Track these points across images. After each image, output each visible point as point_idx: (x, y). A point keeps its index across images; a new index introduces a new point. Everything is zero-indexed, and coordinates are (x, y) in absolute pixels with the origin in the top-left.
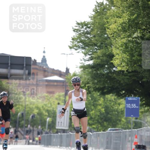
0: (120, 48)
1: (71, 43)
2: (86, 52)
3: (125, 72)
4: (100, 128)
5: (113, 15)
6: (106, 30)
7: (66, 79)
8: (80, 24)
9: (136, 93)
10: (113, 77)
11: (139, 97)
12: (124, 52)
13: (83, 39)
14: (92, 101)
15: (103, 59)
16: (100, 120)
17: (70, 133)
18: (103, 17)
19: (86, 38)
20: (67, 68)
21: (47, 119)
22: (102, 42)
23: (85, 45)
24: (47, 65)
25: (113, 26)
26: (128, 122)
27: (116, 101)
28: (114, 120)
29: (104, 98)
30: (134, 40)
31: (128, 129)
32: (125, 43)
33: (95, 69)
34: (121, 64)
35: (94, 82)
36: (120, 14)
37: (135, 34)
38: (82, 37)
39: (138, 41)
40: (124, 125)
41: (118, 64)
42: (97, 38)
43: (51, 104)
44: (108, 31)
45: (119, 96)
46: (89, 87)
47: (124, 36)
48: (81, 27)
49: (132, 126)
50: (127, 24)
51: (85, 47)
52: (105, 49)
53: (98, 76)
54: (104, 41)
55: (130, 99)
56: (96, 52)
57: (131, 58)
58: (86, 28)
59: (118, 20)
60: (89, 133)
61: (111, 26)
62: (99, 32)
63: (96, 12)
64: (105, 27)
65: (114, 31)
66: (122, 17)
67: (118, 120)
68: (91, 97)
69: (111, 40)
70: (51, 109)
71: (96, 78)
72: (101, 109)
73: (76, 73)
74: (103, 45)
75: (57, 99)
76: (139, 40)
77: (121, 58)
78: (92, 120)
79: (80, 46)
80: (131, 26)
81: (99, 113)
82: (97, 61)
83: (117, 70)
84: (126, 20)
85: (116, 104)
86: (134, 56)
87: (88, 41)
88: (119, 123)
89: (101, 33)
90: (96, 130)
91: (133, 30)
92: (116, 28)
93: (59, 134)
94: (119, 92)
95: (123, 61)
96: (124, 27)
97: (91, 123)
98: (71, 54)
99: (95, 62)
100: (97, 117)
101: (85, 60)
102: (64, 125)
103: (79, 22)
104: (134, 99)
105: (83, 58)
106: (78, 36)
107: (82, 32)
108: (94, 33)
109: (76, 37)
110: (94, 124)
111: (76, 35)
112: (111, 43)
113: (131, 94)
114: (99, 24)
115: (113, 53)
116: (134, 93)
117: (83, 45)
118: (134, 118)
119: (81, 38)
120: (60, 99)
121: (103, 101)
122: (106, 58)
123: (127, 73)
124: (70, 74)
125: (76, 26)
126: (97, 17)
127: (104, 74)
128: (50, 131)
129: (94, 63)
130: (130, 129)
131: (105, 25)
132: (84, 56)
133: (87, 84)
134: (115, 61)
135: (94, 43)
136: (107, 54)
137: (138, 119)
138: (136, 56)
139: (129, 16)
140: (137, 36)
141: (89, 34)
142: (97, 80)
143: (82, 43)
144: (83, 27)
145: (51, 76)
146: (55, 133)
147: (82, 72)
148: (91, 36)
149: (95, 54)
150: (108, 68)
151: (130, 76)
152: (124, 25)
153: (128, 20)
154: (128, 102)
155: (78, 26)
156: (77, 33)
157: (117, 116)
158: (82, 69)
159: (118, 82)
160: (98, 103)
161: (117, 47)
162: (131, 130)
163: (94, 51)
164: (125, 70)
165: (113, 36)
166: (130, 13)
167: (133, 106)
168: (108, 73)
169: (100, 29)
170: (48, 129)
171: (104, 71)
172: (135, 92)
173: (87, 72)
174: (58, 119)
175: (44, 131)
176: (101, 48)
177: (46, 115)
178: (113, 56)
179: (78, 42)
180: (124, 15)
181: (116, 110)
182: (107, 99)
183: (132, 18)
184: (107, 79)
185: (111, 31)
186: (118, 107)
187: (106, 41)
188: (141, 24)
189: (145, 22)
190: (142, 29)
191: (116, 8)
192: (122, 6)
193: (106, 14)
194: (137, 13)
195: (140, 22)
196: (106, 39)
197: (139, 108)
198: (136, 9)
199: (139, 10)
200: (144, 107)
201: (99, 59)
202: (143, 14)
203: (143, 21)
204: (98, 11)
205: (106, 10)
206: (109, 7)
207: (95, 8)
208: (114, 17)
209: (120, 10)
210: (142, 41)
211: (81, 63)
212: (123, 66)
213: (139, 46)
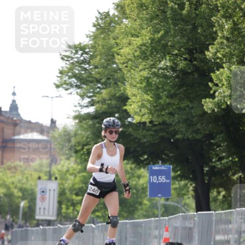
0: (138, 85)
1: (59, 79)
2: (83, 93)
3: (148, 123)
5: (125, 32)
6: (113, 56)
9: (166, 158)
10: (127, 133)
11: (170, 164)
12: (146, 90)
13: (77, 72)
15: (111, 103)
17: (59, 225)
18: (109, 35)
19: (83, 70)
20: (52, 120)
21: (21, 203)
22: (109, 77)
23: (81, 82)
24: (19, 115)
25: (126, 50)
26: (154, 206)
27: (133, 172)
28: (132, 204)
30: (160, 72)
31: (154, 218)
32: (145, 78)
33: (98, 120)
34: (140, 111)
35: (97, 142)
36: (136, 30)
37: (162, 62)
38: (77, 69)
39: (168, 74)
40: (147, 211)
41: (135, 111)
42: (100, 70)
43: (27, 178)
44: (118, 59)
45: (140, 163)
47: (144, 67)
48: (74, 52)
49: (160, 212)
50: (149, 46)
51: (81, 85)
52: (114, 88)
54: (112, 75)
55: (156, 168)
56: (99, 93)
57: (156, 102)
58: (82, 54)
59: (134, 40)
60: (89, 225)
61: (122, 50)
62: (103, 61)
63: (97, 28)
64: (112, 52)
65: (127, 59)
66: (139, 35)
67: (137, 203)
69: (124, 73)
70: (28, 186)
74: (111, 80)
75: (36, 170)
76: (168, 72)
77: (139, 101)
79: (72, 83)
80: (155, 50)
82: (102, 108)
83: (134, 121)
84: (146, 40)
85: (134, 177)
86: (160, 98)
87: (85, 75)
88: (140, 207)
89: (106, 61)
90: (102, 220)
91: (159, 56)
92: (131, 53)
93: (41, 227)
94: (137, 157)
95: (143, 106)
98: (59, 97)
99: (99, 109)
101: (82, 107)
102: (49, 213)
104: (163, 168)
105: (79, 104)
106: (69, 66)
107: (76, 60)
108: (96, 62)
109: (66, 69)
110: (98, 211)
112: (124, 78)
113: (158, 161)
114: (103, 48)
115: (127, 94)
116: (163, 158)
117: (77, 82)
118: (163, 199)
119: (75, 70)
120: (41, 171)
122: (116, 102)
123: (151, 125)
126: (99, 36)
128: (26, 222)
129: (96, 111)
130: (157, 217)
131: (112, 48)
132: (79, 100)
133: (86, 145)
134: (130, 107)
135: (96, 79)
136: (118, 95)
137: (170, 200)
138: (164, 98)
139: (153, 34)
140: (166, 65)
141: (88, 64)
143: (76, 79)
144: (77, 52)
146: (34, 227)
147: (78, 126)
148: (91, 67)
149: (98, 95)
150: (119, 118)
151: (155, 131)
152: (143, 49)
153: (149, 41)
154: (153, 173)
156: (67, 62)
157: (135, 196)
158: (77, 121)
159: (137, 140)
161: (132, 84)
162: (158, 219)
163: (96, 91)
164: (147, 121)
165: (126, 67)
166: (152, 28)
167: (160, 180)
169: (106, 56)
170: (23, 219)
172: (164, 156)
173: (85, 126)
174: (39, 204)
175: (16, 223)
177: (19, 197)
178: (128, 98)
179: (70, 77)
180: (144, 32)
181: (133, 186)
183: (156, 36)
185: (123, 58)
186: (137, 182)
187: (116, 74)
188: (171, 46)
189: (177, 43)
190: (173, 54)
191: (129, 21)
192: (139, 18)
193: (114, 31)
194: (165, 28)
195: (169, 44)
196: (115, 71)
197: (171, 183)
198: (162, 22)
199: (167, 23)
200: (179, 181)
201: (104, 103)
202: (174, 30)
203: (174, 41)
204: (101, 26)
205: (114, 25)
206: (119, 20)
207: (96, 21)
208: (126, 36)
209: (136, 24)
210: (173, 74)
211: (76, 111)
212: (144, 115)
213: (169, 81)
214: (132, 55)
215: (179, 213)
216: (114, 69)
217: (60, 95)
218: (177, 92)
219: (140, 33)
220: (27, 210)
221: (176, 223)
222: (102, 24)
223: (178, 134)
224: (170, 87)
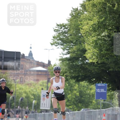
0: (91, 45)
1: (53, 41)
2: (64, 48)
4: (75, 108)
5: (85, 18)
6: (79, 30)
7: (48, 69)
8: (59, 25)
9: (104, 80)
10: (85, 67)
11: (106, 83)
12: (95, 47)
13: (61, 37)
14: (69, 87)
15: (78, 53)
16: (75, 102)
17: (51, 112)
18: (78, 20)
19: (64, 37)
20: (49, 61)
21: (33, 101)
22: (77, 40)
23: (63, 42)
24: (33, 58)
25: (85, 27)
26: (98, 104)
27: (88, 87)
28: (87, 102)
29: (79, 85)
30: (102, 38)
31: (98, 109)
32: (95, 41)
33: (71, 61)
34: (92, 57)
36: (91, 17)
37: (103, 33)
38: (61, 36)
40: (94, 106)
41: (89, 57)
42: (72, 37)
43: (36, 89)
44: (82, 31)
45: (91, 82)
46: (67, 76)
47: (94, 35)
48: (60, 28)
49: (101, 107)
50: (97, 25)
51: (63, 44)
52: (79, 46)
53: (74, 67)
54: (78, 39)
55: (99, 85)
56: (72, 48)
57: (100, 53)
58: (64, 29)
59: (90, 22)
60: (67, 112)
61: (84, 27)
62: (74, 32)
63: (72, 16)
64: (79, 28)
65: (86, 31)
66: (92, 20)
67: (90, 102)
68: (68, 83)
69: (84, 38)
71: (72, 68)
72: (76, 93)
73: (56, 64)
74: (78, 42)
75: (41, 85)
76: (106, 38)
77: (92, 52)
78: (69, 102)
79: (59, 43)
80: (100, 27)
81: (75, 96)
82: (73, 55)
83: (89, 62)
84: (96, 22)
85: (88, 89)
86: (102, 51)
87: (65, 39)
88: (91, 104)
89: (76, 32)
90: (72, 110)
91: (102, 30)
93: (43, 113)
94: (91, 80)
95: (93, 54)
96: (94, 28)
97: (68, 105)
99: (72, 56)
100: (73, 99)
101: (63, 54)
102: (46, 106)
103: (59, 24)
104: (103, 85)
105: (62, 53)
106: (58, 35)
107: (61, 31)
108: (71, 32)
109: (56, 36)
110: (70, 105)
111: (57, 34)
112: (84, 40)
113: (100, 81)
114: (74, 26)
115: (86, 49)
116: (103, 80)
118: (103, 100)
119: (60, 37)
120: (43, 86)
121: (78, 87)
122: (80, 52)
123: (97, 64)
124: (52, 65)
125: (56, 27)
126: (73, 20)
127: (79, 65)
128: (35, 111)
129: (70, 56)
130: (100, 109)
131: (79, 26)
132: (62, 51)
133: (65, 73)
134: (87, 55)
135: (71, 41)
136: (81, 49)
137: (106, 101)
138: (104, 51)
139: (98, 19)
140: (105, 35)
141: (67, 34)
142: (73, 70)
143: (61, 41)
146: (40, 113)
147: (61, 64)
148: (68, 35)
149: (71, 49)
150: (81, 60)
151: (99, 67)
153: (97, 23)
154: (98, 87)
155: (58, 27)
156: (57, 33)
157: (89, 98)
158: (61, 61)
159: (90, 71)
160: (74, 89)
161: (89, 43)
162: (100, 110)
164: (95, 62)
165: (86, 35)
166: (99, 16)
167: (101, 91)
168: (81, 65)
169: (76, 30)
170: (34, 109)
171: (78, 63)
172: (103, 79)
173: (65, 64)
174: (42, 102)
175: (31, 111)
177: (32, 99)
178: (86, 51)
179: (58, 40)
180: (95, 18)
181: (88, 94)
182: (81, 85)
183: (100, 20)
184: (80, 69)
185: (84, 31)
186: (90, 92)
187: (80, 39)
189: (111, 24)
190: (109, 29)
191: (88, 13)
192: (92, 11)
193: (80, 17)
194: (105, 16)
195: (107, 24)
196: (80, 37)
197: (107, 92)
198: (104, 13)
199: (106, 14)
200: (110, 92)
201: (74, 53)
202: (109, 17)
203: (110, 23)
204: (73, 15)
205: (80, 14)
206: (82, 12)
207: (71, 12)
208: (86, 20)
209: (91, 14)
210: (109, 39)
211: (60, 57)
212: (94, 59)
213: (106, 42)
214: (88, 29)
215: (110, 107)
216: (80, 36)
217: (53, 49)
218: (111, 48)
219: (93, 19)
220: (36, 104)
221: (109, 112)
222: (74, 14)
223: (111, 69)
224: (107, 45)
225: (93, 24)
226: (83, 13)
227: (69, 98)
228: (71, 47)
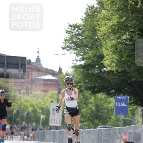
0: (110, 49)
1: (64, 44)
2: (78, 53)
3: (115, 72)
4: (91, 125)
5: (103, 18)
6: (96, 31)
7: (59, 78)
8: (72, 26)
9: (125, 92)
10: (103, 77)
11: (127, 96)
12: (114, 53)
13: (75, 40)
14: (84, 100)
15: (94, 59)
16: (91, 118)
17: (63, 130)
18: (94, 19)
19: (78, 39)
20: (60, 68)
21: (41, 116)
22: (93, 44)
23: (77, 46)
24: (41, 65)
25: (103, 29)
26: (118, 120)
27: (106, 100)
28: (105, 118)
29: (95, 97)
30: (123, 42)
31: (118, 127)
32: (114, 45)
33: (86, 69)
34: (111, 64)
35: (85, 81)
36: (109, 17)
37: (124, 36)
38: (75, 39)
39: (127, 43)
40: (113, 122)
41: (108, 65)
42: (88, 39)
43: (45, 102)
44: (99, 33)
45: (109, 94)
46: (81, 86)
47: (114, 38)
48: (73, 29)
49: (121, 124)
50: (117, 26)
51: (77, 48)
52: (96, 50)
53: (89, 75)
54: (95, 43)
55: (119, 98)
57: (120, 59)
58: (78, 30)
60: (80, 130)
61: (101, 28)
62: (90, 34)
63: (87, 15)
64: (96, 29)
65: (104, 33)
67: (108, 118)
68: (82, 95)
69: (102, 42)
70: (45, 106)
71: (87, 77)
72: (92, 107)
73: (69, 72)
74: (94, 46)
75: (50, 97)
76: (128, 41)
77: (110, 59)
78: (84, 117)
79: (72, 47)
80: (120, 28)
81: (90, 111)
82: (88, 62)
83: (107, 70)
84: (115, 22)
85: (106, 102)
86: (123, 57)
87: (79, 42)
88: (109, 121)
89: (92, 34)
90: (87, 127)
91: (122, 32)
92: (106, 30)
93: (52, 130)
94: (109, 91)
95: (113, 61)
97: (82, 121)
98: (64, 55)
99: (86, 62)
100: (88, 115)
101: (77, 61)
102: (57, 122)
103: (71, 24)
104: (124, 98)
105: (75, 59)
106: (70, 37)
107: (74, 33)
108: (86, 35)
109: (69, 39)
110: (85, 122)
111: (69, 36)
112: (102, 44)
113: (121, 93)
114: (90, 26)
115: (103, 54)
118: (123, 116)
119: (73, 39)
120: (53, 98)
121: (94, 100)
122: (97, 58)
123: (116, 73)
124: (63, 73)
125: (68, 28)
126: (88, 20)
127: (95, 73)
128: (44, 127)
129: (85, 63)
130: (120, 126)
131: (96, 27)
132: (76, 57)
133: (79, 83)
134: (105, 62)
135: (85, 45)
136: (98, 54)
137: (127, 117)
138: (125, 57)
139: (118, 19)
140: (126, 38)
141: (81, 36)
142: (88, 80)
143: (74, 44)
145: (44, 75)
146: (49, 130)
147: (74, 72)
148: (83, 38)
149: (86, 54)
150: (98, 68)
151: (119, 76)
152: (113, 28)
153: (117, 23)
154: (117, 101)
155: (70, 28)
156: (69, 35)
157: (107, 114)
158: (74, 69)
159: (108, 81)
161: (107, 48)
162: (120, 127)
164: (115, 70)
165: (103, 38)
166: (119, 16)
167: (122, 105)
168: (98, 73)
169: (91, 31)
171: (94, 71)
172: (124, 91)
173: (78, 72)
174: (51, 117)
175: (38, 128)
176: (92, 49)
177: (40, 113)
178: (103, 57)
179: (71, 43)
180: (114, 17)
181: (106, 108)
182: (98, 97)
183: (121, 20)
184: (97, 79)
185: (101, 33)
186: (108, 105)
187: (97, 42)
188: (130, 26)
189: (133, 25)
190: (131, 31)
191: (106, 11)
192: (111, 9)
193: (97, 17)
194: (126, 16)
196: (97, 40)
197: (128, 107)
198: (125, 12)
199: (128, 13)
200: (132, 106)
201: (90, 59)
202: (131, 17)
203: (132, 23)
205: (97, 13)
207: (86, 11)
208: (104, 20)
209: (109, 13)
210: (131, 43)
211: (73, 63)
212: (113, 67)
213: (128, 47)
214: (106, 31)
215: (132, 124)
216: (96, 39)
218: (133, 54)
219: (112, 18)
220: (44, 120)
221: (131, 130)
222: (90, 12)
223: (133, 78)
224: (128, 51)
225: (112, 24)
226: (100, 11)
227: (84, 113)
228: (86, 52)
